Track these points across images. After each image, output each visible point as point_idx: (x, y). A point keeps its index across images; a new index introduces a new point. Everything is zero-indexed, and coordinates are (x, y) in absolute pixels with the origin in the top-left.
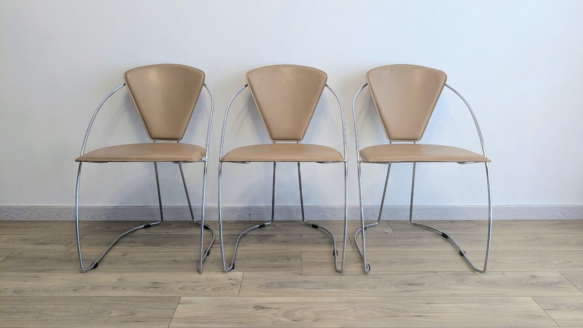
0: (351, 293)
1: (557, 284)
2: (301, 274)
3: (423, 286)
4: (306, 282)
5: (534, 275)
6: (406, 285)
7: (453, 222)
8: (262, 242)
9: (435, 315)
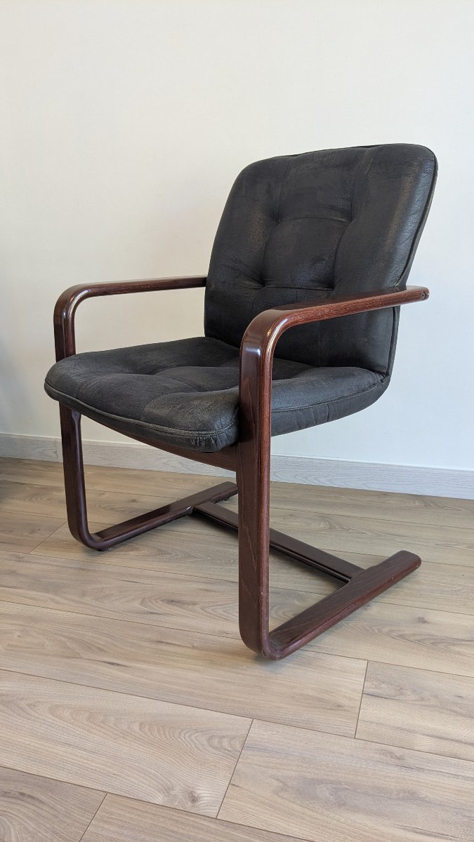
0: (58, 603)
1: (454, 645)
2: (20, 559)
3: (191, 607)
4: (13, 573)
5: (427, 618)
6: (162, 601)
7: (385, 494)
8: (30, 500)
9: (145, 666)
